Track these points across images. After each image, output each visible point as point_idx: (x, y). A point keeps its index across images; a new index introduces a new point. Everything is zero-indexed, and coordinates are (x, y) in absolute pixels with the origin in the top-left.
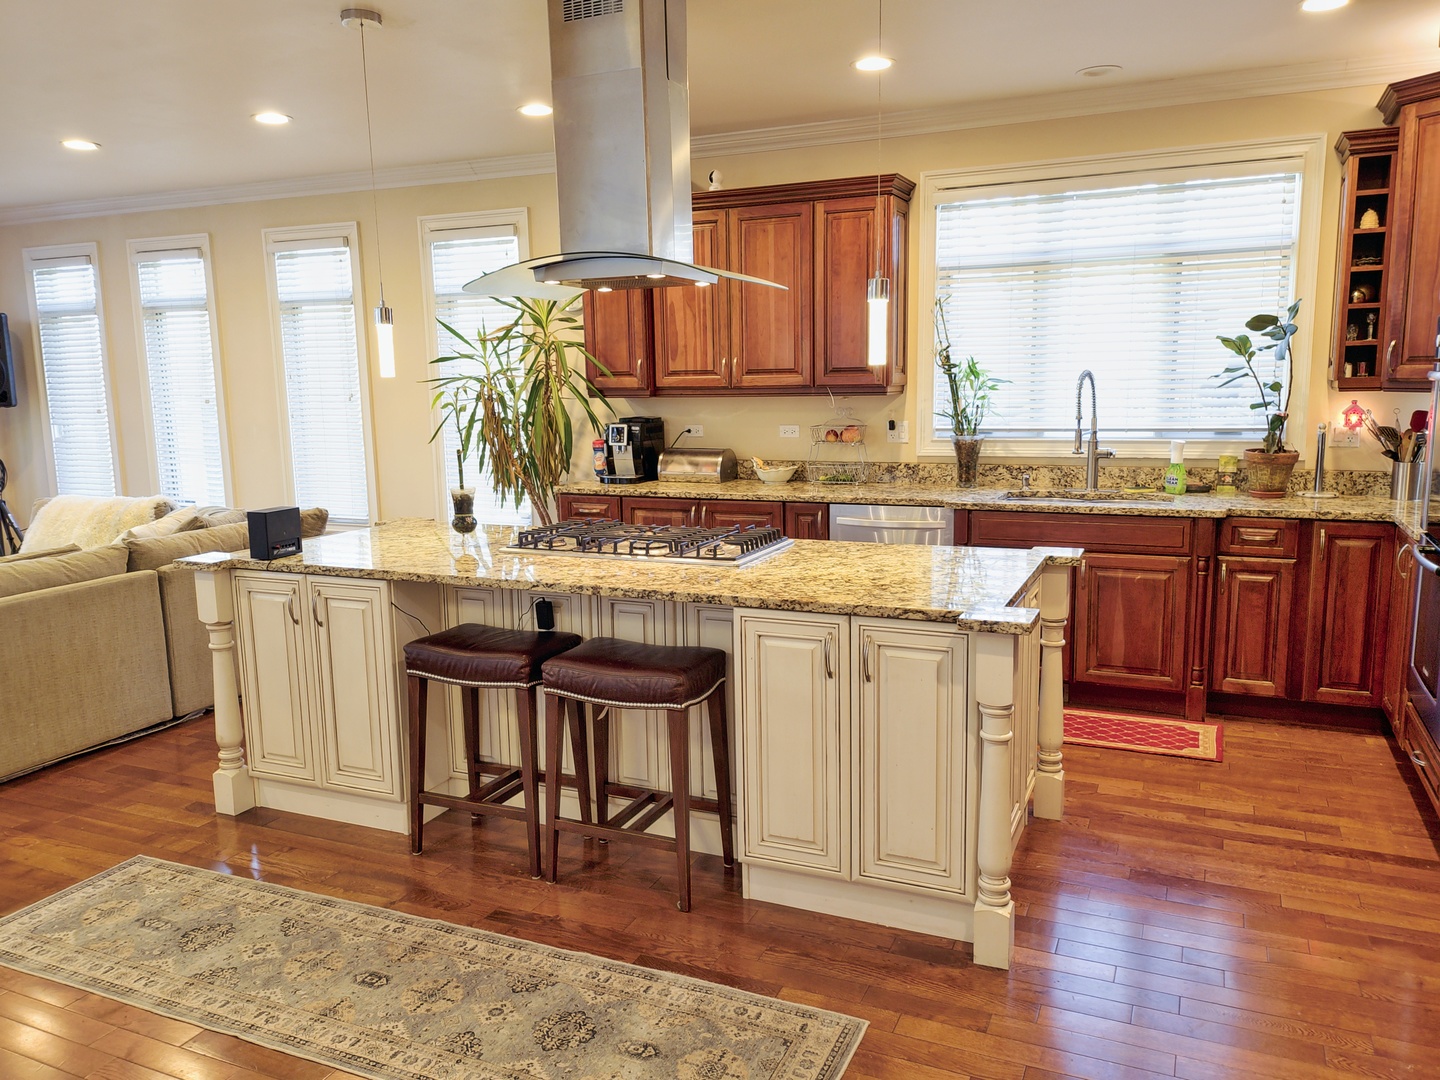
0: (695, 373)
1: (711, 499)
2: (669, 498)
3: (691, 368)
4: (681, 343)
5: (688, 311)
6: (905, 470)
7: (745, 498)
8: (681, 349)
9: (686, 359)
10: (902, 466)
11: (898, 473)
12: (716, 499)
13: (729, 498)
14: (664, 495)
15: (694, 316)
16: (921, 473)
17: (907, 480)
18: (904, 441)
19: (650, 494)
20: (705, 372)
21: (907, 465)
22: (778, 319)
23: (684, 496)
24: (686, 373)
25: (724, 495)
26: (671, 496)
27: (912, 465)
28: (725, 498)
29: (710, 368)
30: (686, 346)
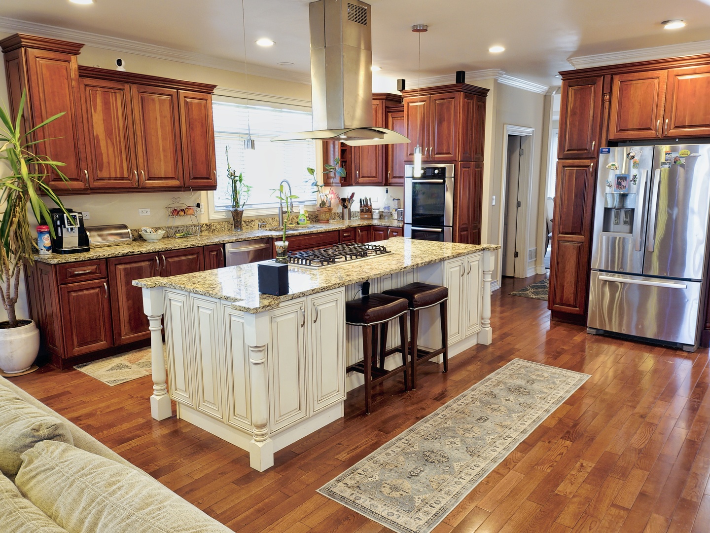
0: (116, 179)
1: (167, 251)
2: (142, 254)
3: (113, 176)
4: (105, 160)
5: (109, 141)
6: (205, 227)
7: (187, 247)
8: (105, 164)
9: (109, 169)
10: (204, 225)
11: (203, 229)
12: (171, 250)
13: (178, 248)
14: (139, 253)
15: (113, 144)
16: (212, 227)
17: (207, 231)
18: (202, 213)
19: (129, 254)
20: (122, 179)
21: (206, 224)
22: (164, 151)
23: (151, 251)
24: (110, 179)
25: (175, 247)
26: (143, 252)
27: (208, 224)
28: (176, 248)
29: (126, 176)
30: (109, 163)
